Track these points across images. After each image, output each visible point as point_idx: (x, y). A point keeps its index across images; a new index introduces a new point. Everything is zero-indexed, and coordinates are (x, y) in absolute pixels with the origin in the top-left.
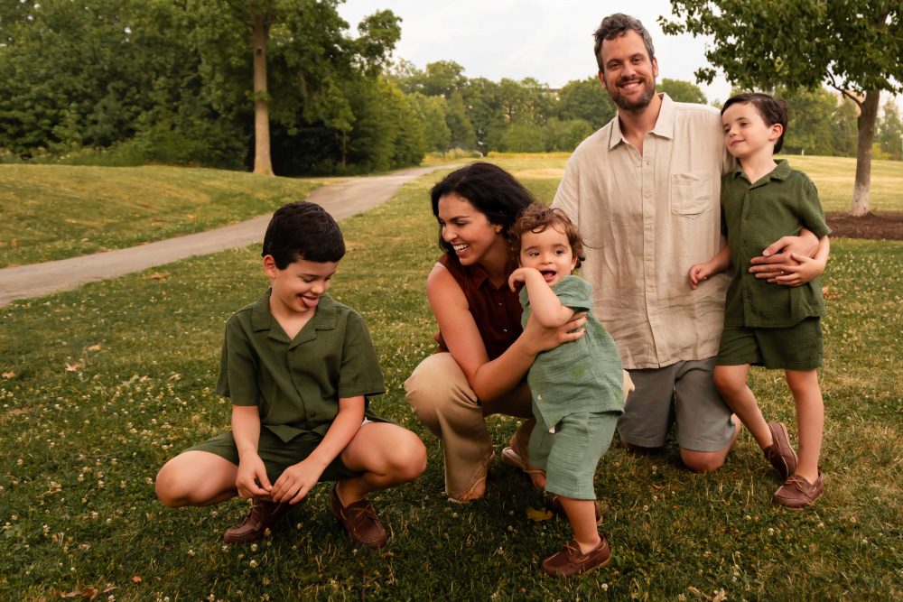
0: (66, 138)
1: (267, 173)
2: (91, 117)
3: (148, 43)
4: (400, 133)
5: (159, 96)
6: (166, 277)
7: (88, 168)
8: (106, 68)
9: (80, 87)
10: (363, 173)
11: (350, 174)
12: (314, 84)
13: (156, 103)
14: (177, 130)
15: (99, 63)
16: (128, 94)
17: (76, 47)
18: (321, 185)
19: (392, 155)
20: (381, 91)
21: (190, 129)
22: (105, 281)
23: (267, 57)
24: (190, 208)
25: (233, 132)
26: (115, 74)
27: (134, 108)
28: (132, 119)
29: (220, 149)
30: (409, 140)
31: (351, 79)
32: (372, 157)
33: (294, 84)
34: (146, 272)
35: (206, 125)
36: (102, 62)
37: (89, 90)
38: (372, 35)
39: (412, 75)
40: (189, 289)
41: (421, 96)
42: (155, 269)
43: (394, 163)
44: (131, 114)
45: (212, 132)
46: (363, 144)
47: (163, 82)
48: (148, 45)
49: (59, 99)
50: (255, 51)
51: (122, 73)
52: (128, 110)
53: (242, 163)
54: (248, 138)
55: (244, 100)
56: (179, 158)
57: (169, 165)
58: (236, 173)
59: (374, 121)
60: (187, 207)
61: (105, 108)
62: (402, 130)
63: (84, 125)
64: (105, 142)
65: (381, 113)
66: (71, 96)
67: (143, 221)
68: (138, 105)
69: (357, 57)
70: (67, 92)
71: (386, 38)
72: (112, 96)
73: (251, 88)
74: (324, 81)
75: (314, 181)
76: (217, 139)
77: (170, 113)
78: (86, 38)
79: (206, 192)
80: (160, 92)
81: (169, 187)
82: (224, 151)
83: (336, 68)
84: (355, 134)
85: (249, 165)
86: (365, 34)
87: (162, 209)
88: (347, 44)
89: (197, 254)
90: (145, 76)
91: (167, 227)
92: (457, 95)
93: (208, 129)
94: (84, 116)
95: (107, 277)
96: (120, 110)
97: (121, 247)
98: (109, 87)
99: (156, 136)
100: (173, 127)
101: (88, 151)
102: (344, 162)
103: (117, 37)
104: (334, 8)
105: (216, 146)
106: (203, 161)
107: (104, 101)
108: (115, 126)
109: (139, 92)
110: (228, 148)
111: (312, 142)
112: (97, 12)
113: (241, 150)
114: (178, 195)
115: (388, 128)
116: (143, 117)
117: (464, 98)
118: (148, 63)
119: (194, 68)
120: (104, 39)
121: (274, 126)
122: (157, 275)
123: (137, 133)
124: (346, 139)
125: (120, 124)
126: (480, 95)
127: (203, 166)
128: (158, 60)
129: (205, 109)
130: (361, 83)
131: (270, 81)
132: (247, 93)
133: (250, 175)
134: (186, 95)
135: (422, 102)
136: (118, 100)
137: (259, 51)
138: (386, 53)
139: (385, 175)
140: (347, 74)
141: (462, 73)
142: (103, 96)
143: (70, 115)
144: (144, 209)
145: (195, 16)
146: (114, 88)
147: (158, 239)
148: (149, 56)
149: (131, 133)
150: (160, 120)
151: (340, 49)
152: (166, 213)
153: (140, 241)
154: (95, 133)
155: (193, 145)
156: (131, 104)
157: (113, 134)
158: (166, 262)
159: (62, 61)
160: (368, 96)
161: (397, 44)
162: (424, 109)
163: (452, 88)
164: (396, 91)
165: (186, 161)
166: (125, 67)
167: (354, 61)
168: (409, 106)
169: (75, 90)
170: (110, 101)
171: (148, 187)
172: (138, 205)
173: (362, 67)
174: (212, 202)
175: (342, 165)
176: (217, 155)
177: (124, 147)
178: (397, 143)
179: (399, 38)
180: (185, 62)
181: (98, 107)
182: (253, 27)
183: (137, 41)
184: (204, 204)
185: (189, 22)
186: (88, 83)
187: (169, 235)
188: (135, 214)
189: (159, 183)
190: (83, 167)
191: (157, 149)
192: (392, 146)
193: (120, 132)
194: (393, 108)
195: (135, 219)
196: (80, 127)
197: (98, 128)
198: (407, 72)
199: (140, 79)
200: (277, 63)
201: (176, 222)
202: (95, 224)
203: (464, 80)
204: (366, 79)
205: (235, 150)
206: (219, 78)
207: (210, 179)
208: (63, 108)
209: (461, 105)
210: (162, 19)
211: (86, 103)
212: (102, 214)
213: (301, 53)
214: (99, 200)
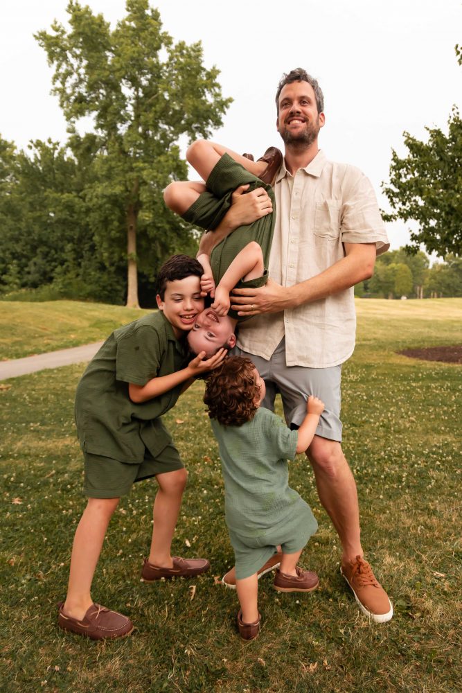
0: (11, 283)
1: (135, 306)
2: (26, 269)
5: (68, 255)
6: (7, 388)
8: (36, 238)
9: (19, 250)
12: (165, 249)
13: (66, 261)
14: (79, 278)
15: (31, 235)
16: (50, 255)
17: (19, 226)
21: (88, 278)
23: (136, 232)
24: (74, 330)
25: (116, 280)
26: (42, 242)
27: (53, 264)
28: (52, 270)
29: (107, 290)
31: (189, 246)
33: (153, 249)
35: (98, 275)
36: (33, 235)
37: (25, 253)
44: (51, 267)
45: (102, 280)
47: (71, 247)
48: (63, 224)
49: (7, 258)
50: (128, 227)
51: (46, 242)
52: (50, 265)
53: (120, 300)
54: (124, 283)
55: (121, 259)
56: (80, 296)
57: (74, 300)
58: (111, 306)
60: (72, 330)
61: (35, 264)
63: (22, 275)
64: (35, 285)
66: (15, 256)
67: (40, 339)
68: (55, 262)
69: (194, 231)
70: (13, 254)
72: (40, 256)
73: (126, 251)
74: (171, 246)
76: (105, 284)
77: (76, 267)
78: (24, 219)
79: (88, 319)
80: (69, 254)
81: (63, 316)
82: (110, 292)
83: (180, 238)
85: (124, 301)
87: (54, 331)
90: (60, 244)
91: (54, 343)
93: (100, 278)
94: (22, 269)
96: (44, 265)
98: (38, 251)
99: (66, 282)
100: (78, 275)
101: (23, 291)
103: (44, 219)
105: (104, 288)
106: (95, 298)
107: (35, 259)
108: (41, 275)
109: (56, 253)
110: (112, 290)
112: (31, 204)
113: (120, 291)
114: (68, 322)
116: (58, 269)
118: (63, 235)
119: (91, 239)
120: (36, 220)
121: (140, 276)
122: (2, 386)
123: (55, 280)
125: (45, 273)
127: (94, 302)
128: (68, 233)
129: (98, 265)
131: (138, 247)
132: (123, 254)
133: (124, 308)
134: (86, 254)
136: (43, 259)
137: (131, 228)
140: (188, 242)
142: (35, 257)
143: (13, 268)
144: (43, 331)
145: (90, 205)
146: (41, 252)
147: (45, 352)
148: (64, 231)
149: (51, 280)
150: (69, 272)
151: (183, 226)
152: (56, 334)
153: (32, 354)
154: (29, 280)
155: (89, 288)
156: (52, 261)
157: (40, 280)
159: (8, 235)
165: (85, 298)
166: (48, 238)
167: (192, 233)
169: (17, 253)
170: (38, 259)
171: (49, 316)
172: (39, 328)
173: (198, 237)
174: (90, 326)
176: (105, 294)
177: (46, 289)
180: (86, 235)
181: (31, 263)
182: (128, 212)
183: (57, 221)
184: (84, 328)
185: (86, 209)
186: (24, 248)
187: (53, 349)
188: (35, 334)
189: (57, 313)
191: (66, 290)
193: (45, 279)
196: (19, 275)
197: (30, 277)
199: (57, 245)
200: (142, 235)
201: (61, 340)
205: (116, 291)
206: (105, 245)
207: (91, 310)
208: (9, 264)
210: (69, 207)
211: (24, 260)
212: (13, 334)
213: (158, 228)
214: (14, 325)
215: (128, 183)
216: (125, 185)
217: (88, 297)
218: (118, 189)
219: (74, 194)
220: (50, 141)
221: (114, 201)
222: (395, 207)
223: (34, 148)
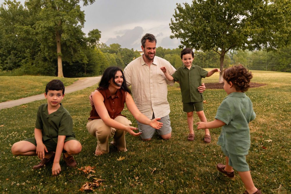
1: (62, 77)
2: (6, 61)
3: (23, 39)
4: (102, 64)
6: (26, 107)
7: (5, 77)
8: (10, 46)
9: (1, 52)
10: (91, 76)
11: (87, 76)
12: (75, 51)
13: (26, 57)
14: (34, 65)
15: (8, 45)
16: (17, 55)
18: (78, 80)
19: (100, 70)
20: (96, 53)
21: (38, 64)
22: (7, 108)
23: (61, 43)
24: (37, 87)
25: (51, 65)
26: (14, 49)
28: (19, 62)
29: (47, 70)
30: (105, 66)
31: (86, 49)
32: (94, 71)
33: (70, 51)
34: (20, 105)
35: (43, 63)
37: (5, 53)
38: (92, 36)
39: (105, 48)
40: (33, 109)
41: (108, 54)
42: (23, 105)
43: (101, 73)
44: (19, 60)
46: (91, 68)
47: (29, 51)
48: (23, 40)
50: (57, 41)
51: (16, 48)
52: (17, 59)
53: (54, 74)
54: (56, 67)
55: (54, 56)
56: (34, 73)
57: (31, 75)
58: (52, 77)
59: (94, 61)
62: (103, 63)
64: (11, 69)
65: (96, 59)
67: (22, 92)
68: (20, 58)
69: (88, 43)
71: (97, 37)
72: (12, 55)
73: (56, 52)
74: (78, 49)
75: (76, 79)
76: (46, 67)
77: (31, 60)
79: (42, 83)
80: (28, 54)
81: (31, 81)
82: (49, 71)
83: (82, 46)
84: (88, 65)
85: (56, 75)
86: (90, 36)
87: (28, 88)
88: (85, 39)
89: (37, 100)
90: (23, 49)
91: (29, 93)
92: (119, 53)
93: (44, 64)
94: (3, 61)
95: (9, 107)
96: (15, 59)
97: (15, 100)
98: (12, 52)
99: (27, 66)
100: (32, 64)
101: (5, 72)
102: (85, 73)
103: (13, 38)
104: (81, 29)
105: (46, 69)
106: (42, 74)
107: (10, 57)
108: (13, 64)
109: (21, 54)
110: (50, 70)
111: (75, 68)
112: (6, 31)
113: (54, 70)
114: (34, 84)
115: (98, 63)
116: (23, 61)
117: (121, 54)
118: (24, 45)
119: (39, 47)
120: (9, 38)
121: (64, 63)
122: (24, 106)
123: (21, 66)
124: (86, 66)
125: (15, 63)
126: (126, 53)
127: (42, 75)
128: (27, 44)
129: (43, 58)
130: (89, 50)
131: (62, 50)
132: (55, 53)
133: (56, 77)
135: (109, 56)
136: (14, 56)
137: (58, 41)
138: (97, 42)
139: (98, 76)
140: (85, 48)
141: (121, 47)
142: (9, 55)
144: (22, 88)
145: (38, 31)
147: (27, 97)
148: (24, 43)
149: (19, 66)
150: (28, 62)
151: (83, 41)
152: (29, 89)
153: (21, 98)
154: (7, 66)
155: (39, 69)
156: (18, 57)
157: (13, 66)
158: (28, 103)
160: (92, 54)
161: (100, 39)
162: (109, 57)
163: (117, 52)
164: (101, 52)
165: (37, 74)
166: (17, 46)
167: (87, 44)
168: (105, 56)
170: (12, 57)
171: (23, 82)
172: (21, 87)
173: (90, 45)
174: (44, 86)
175: (85, 74)
176: (47, 72)
177: (16, 71)
178: (101, 67)
179: (100, 37)
180: (36, 45)
181: (7, 59)
182: (56, 34)
183: (20, 39)
184: (42, 86)
185: (36, 33)
186: (4, 51)
187: (30, 96)
188: (19, 90)
190: (3, 76)
191: (27, 70)
192: (100, 68)
193: (15, 66)
194: (100, 57)
195: (19, 91)
196: (2, 65)
197: (8, 65)
198: (104, 47)
199: (21, 50)
200: (64, 45)
201: (32, 92)
202: (7, 93)
203: (121, 49)
204: (91, 49)
205: (52, 70)
206: (46, 49)
207: (43, 79)
209: (120, 56)
210: (27, 32)
211: (4, 57)
212: (9, 90)
213: (71, 42)
214: (8, 86)
215: (56, 21)
216: (55, 22)
217: (38, 73)
218: (52, 24)
219: (30, 26)
220: (15, 1)
221: (50, 29)
222: (174, 33)
223: (7, 4)
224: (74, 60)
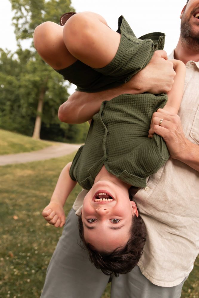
13: (5, 110)
35: (21, 120)
45: (23, 122)
48: (6, 91)
55: (33, 113)
73: (37, 110)
77: (9, 114)
80: (8, 107)
105: (23, 127)
110: (27, 128)
118: (6, 97)
128: (9, 96)
129: (20, 115)
131: (44, 109)
134: (16, 109)
137: (41, 99)
145: (22, 84)
150: (6, 116)
155: (16, 125)
191: (4, 125)
200: (46, 104)
213: (54, 101)
215: (43, 77)
219: (15, 77)
220: (7, 49)
224: (53, 122)
